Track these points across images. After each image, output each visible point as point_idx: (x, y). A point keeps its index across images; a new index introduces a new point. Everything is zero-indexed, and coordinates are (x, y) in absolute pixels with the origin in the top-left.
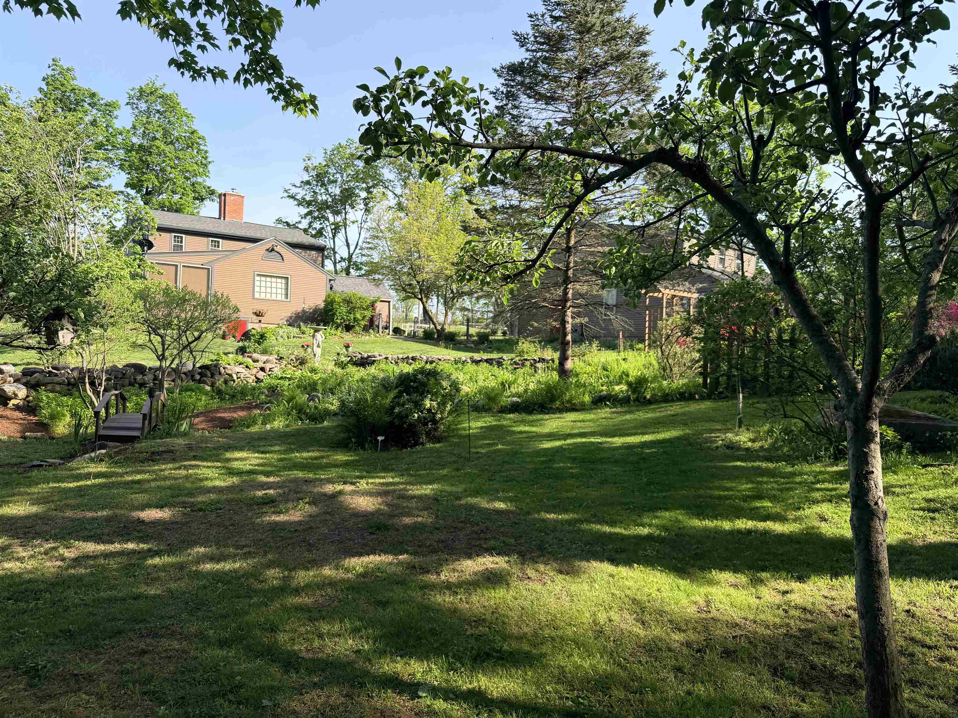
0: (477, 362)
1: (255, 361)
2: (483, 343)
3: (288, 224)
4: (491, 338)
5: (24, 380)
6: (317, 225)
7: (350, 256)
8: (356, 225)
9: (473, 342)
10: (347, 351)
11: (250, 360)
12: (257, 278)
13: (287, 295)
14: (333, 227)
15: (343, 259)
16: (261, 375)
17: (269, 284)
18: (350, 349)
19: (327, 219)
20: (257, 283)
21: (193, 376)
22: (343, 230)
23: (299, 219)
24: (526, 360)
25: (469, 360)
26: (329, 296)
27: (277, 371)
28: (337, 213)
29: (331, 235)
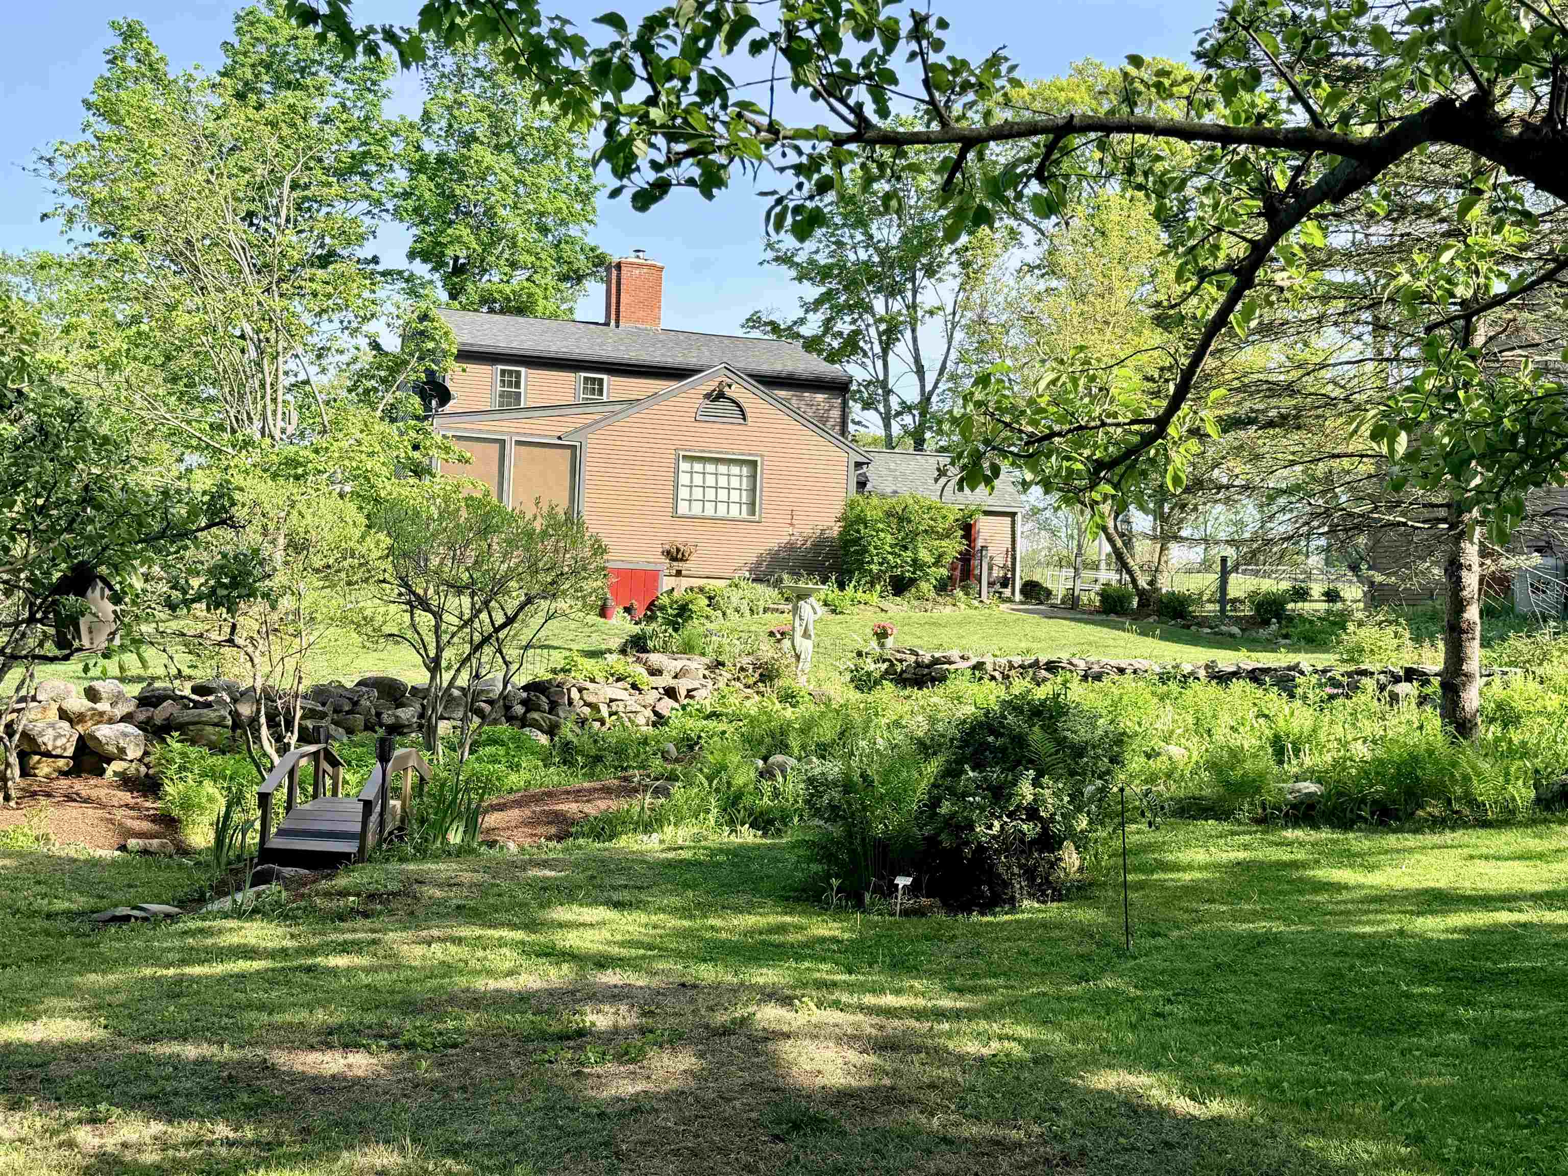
0: (1222, 678)
1: (655, 672)
2: (1266, 623)
3: (775, 328)
4: (1290, 606)
5: (142, 716)
6: (844, 326)
7: (926, 399)
8: (939, 319)
9: (1237, 620)
10: (882, 646)
11: (640, 670)
12: (684, 466)
13: (752, 504)
14: (883, 327)
15: (906, 408)
16: (666, 706)
17: (710, 480)
18: (889, 642)
19: (869, 309)
20: (684, 479)
21: (508, 708)
22: (908, 334)
23: (801, 313)
24: (1364, 673)
25: (1202, 673)
26: (851, 506)
27: (706, 698)
28: (893, 291)
29: (877, 349)
